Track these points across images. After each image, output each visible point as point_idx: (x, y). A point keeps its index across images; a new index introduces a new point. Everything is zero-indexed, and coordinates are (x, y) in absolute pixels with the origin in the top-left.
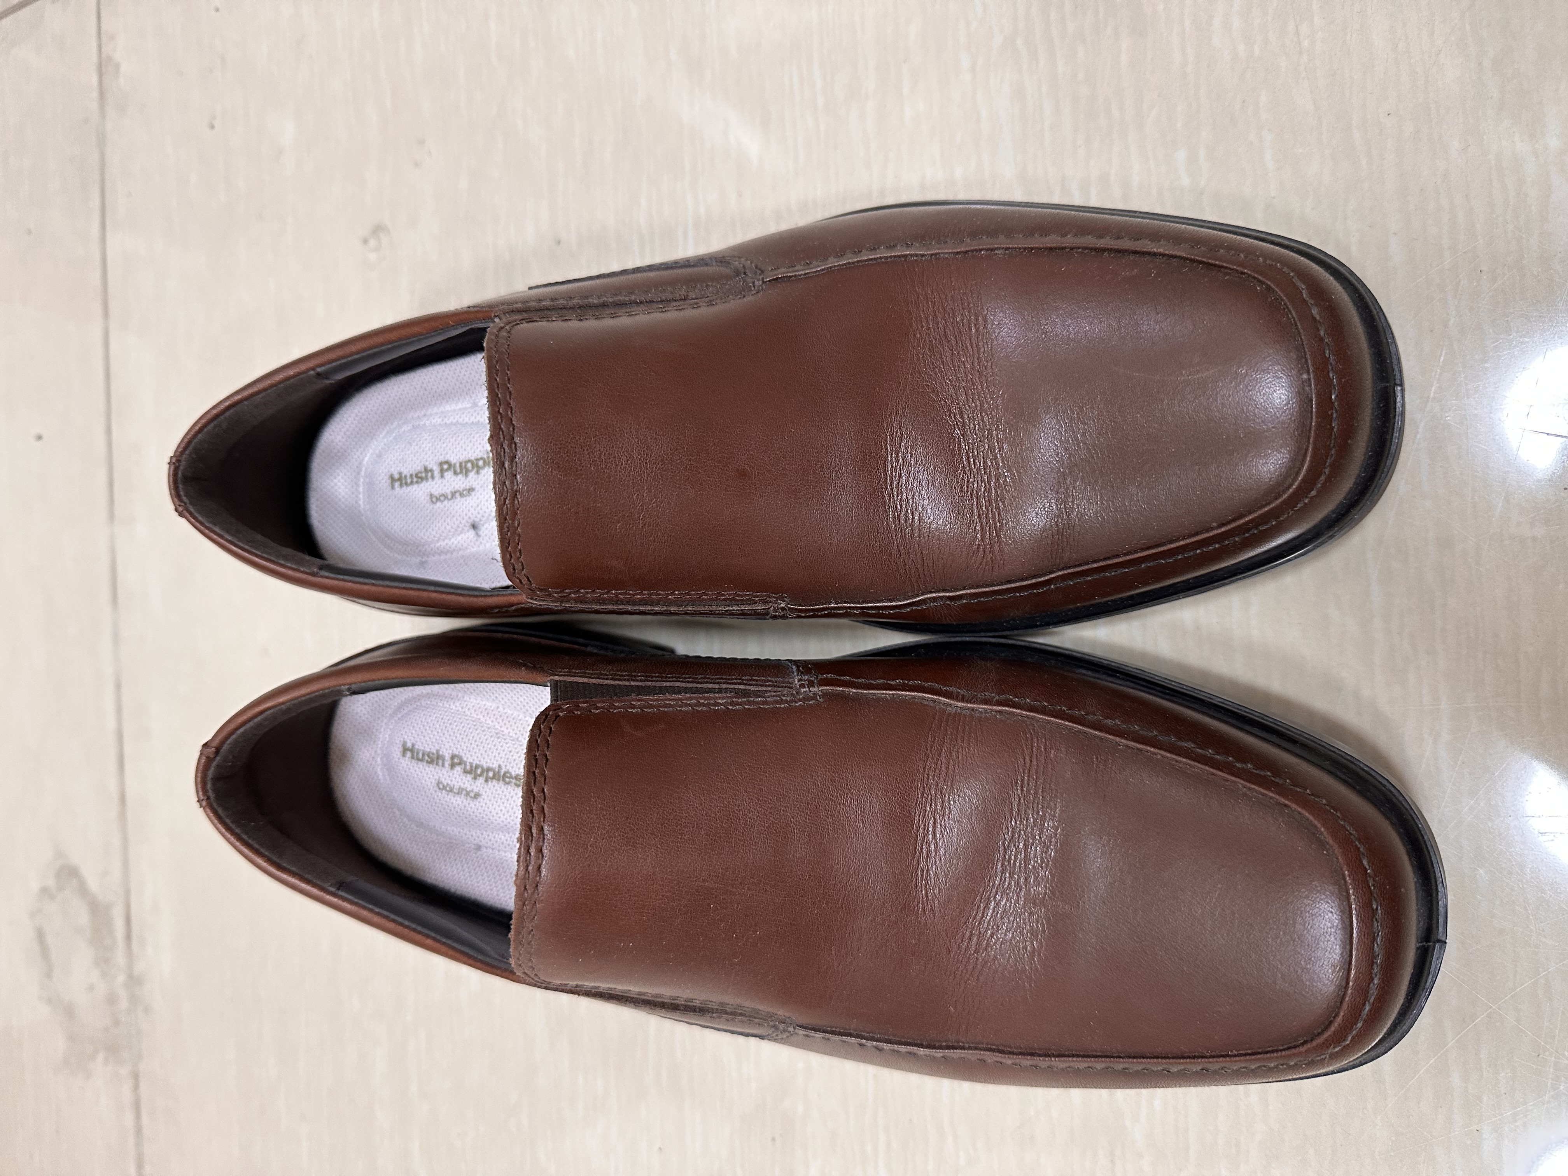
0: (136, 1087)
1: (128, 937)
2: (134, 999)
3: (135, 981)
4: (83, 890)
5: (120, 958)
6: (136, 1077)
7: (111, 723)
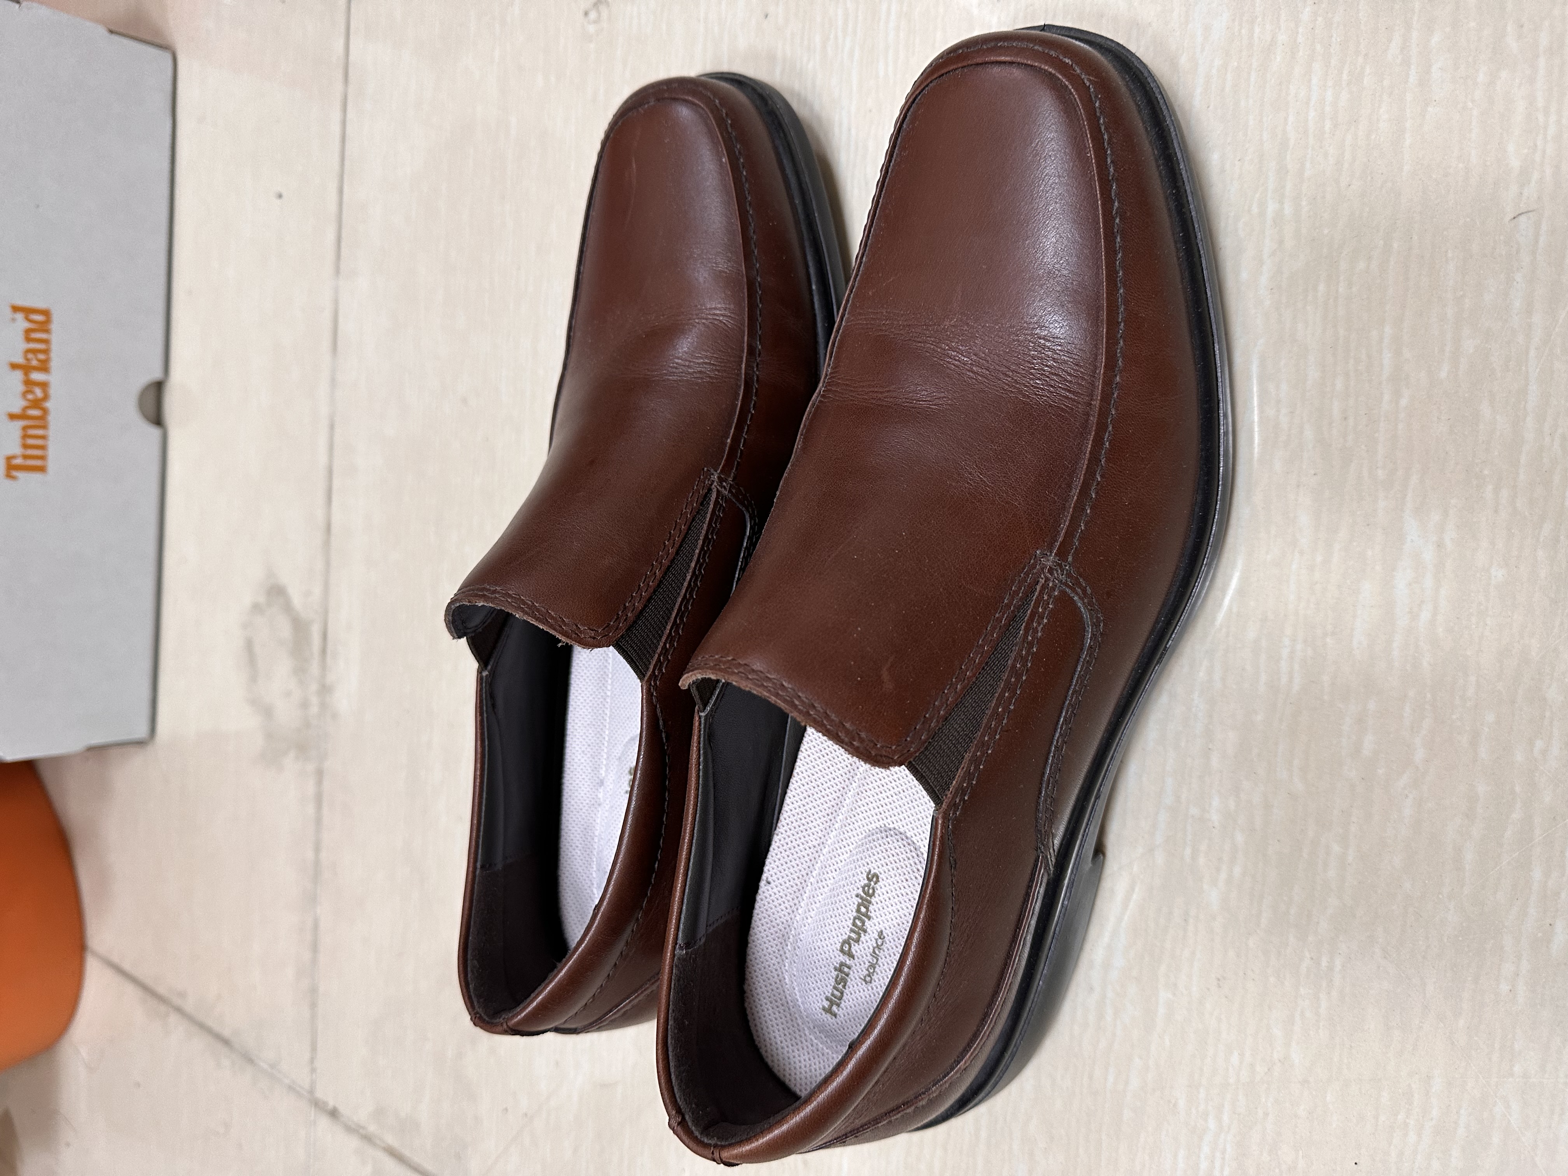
0: (319, 782)
1: (324, 651)
2: (323, 706)
3: (325, 689)
4: (288, 608)
5: (314, 668)
6: (320, 774)
7: (323, 460)
